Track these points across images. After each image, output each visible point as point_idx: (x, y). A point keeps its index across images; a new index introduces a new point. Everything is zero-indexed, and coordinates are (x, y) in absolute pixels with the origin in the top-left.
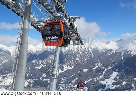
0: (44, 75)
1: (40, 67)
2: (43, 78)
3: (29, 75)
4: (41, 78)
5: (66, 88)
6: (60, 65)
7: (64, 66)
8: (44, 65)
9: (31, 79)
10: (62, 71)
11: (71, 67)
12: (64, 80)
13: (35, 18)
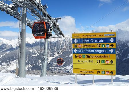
0: (40, 61)
1: (36, 55)
2: (39, 63)
3: (28, 62)
4: (37, 63)
5: (57, 70)
6: (52, 53)
7: (55, 54)
8: (39, 53)
9: (30, 65)
10: (53, 58)
11: (60, 54)
12: (55, 64)
13: (30, 21)
